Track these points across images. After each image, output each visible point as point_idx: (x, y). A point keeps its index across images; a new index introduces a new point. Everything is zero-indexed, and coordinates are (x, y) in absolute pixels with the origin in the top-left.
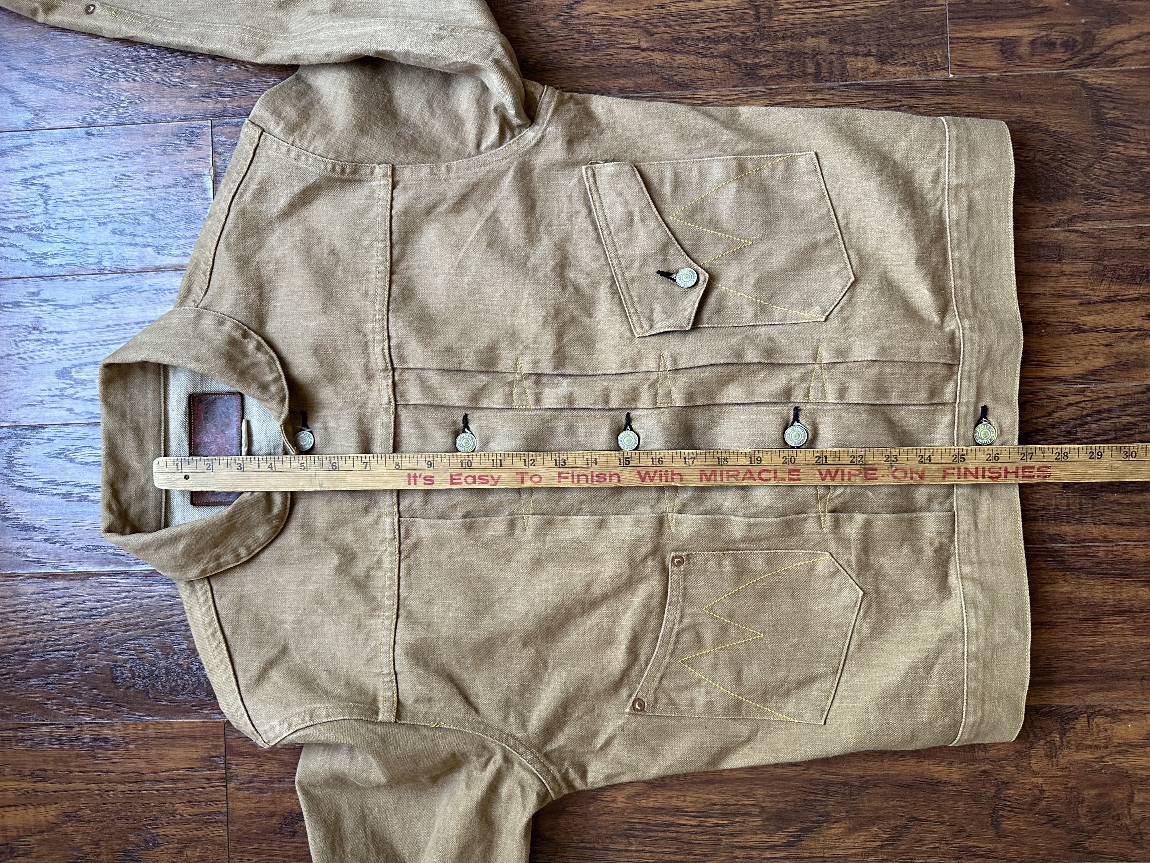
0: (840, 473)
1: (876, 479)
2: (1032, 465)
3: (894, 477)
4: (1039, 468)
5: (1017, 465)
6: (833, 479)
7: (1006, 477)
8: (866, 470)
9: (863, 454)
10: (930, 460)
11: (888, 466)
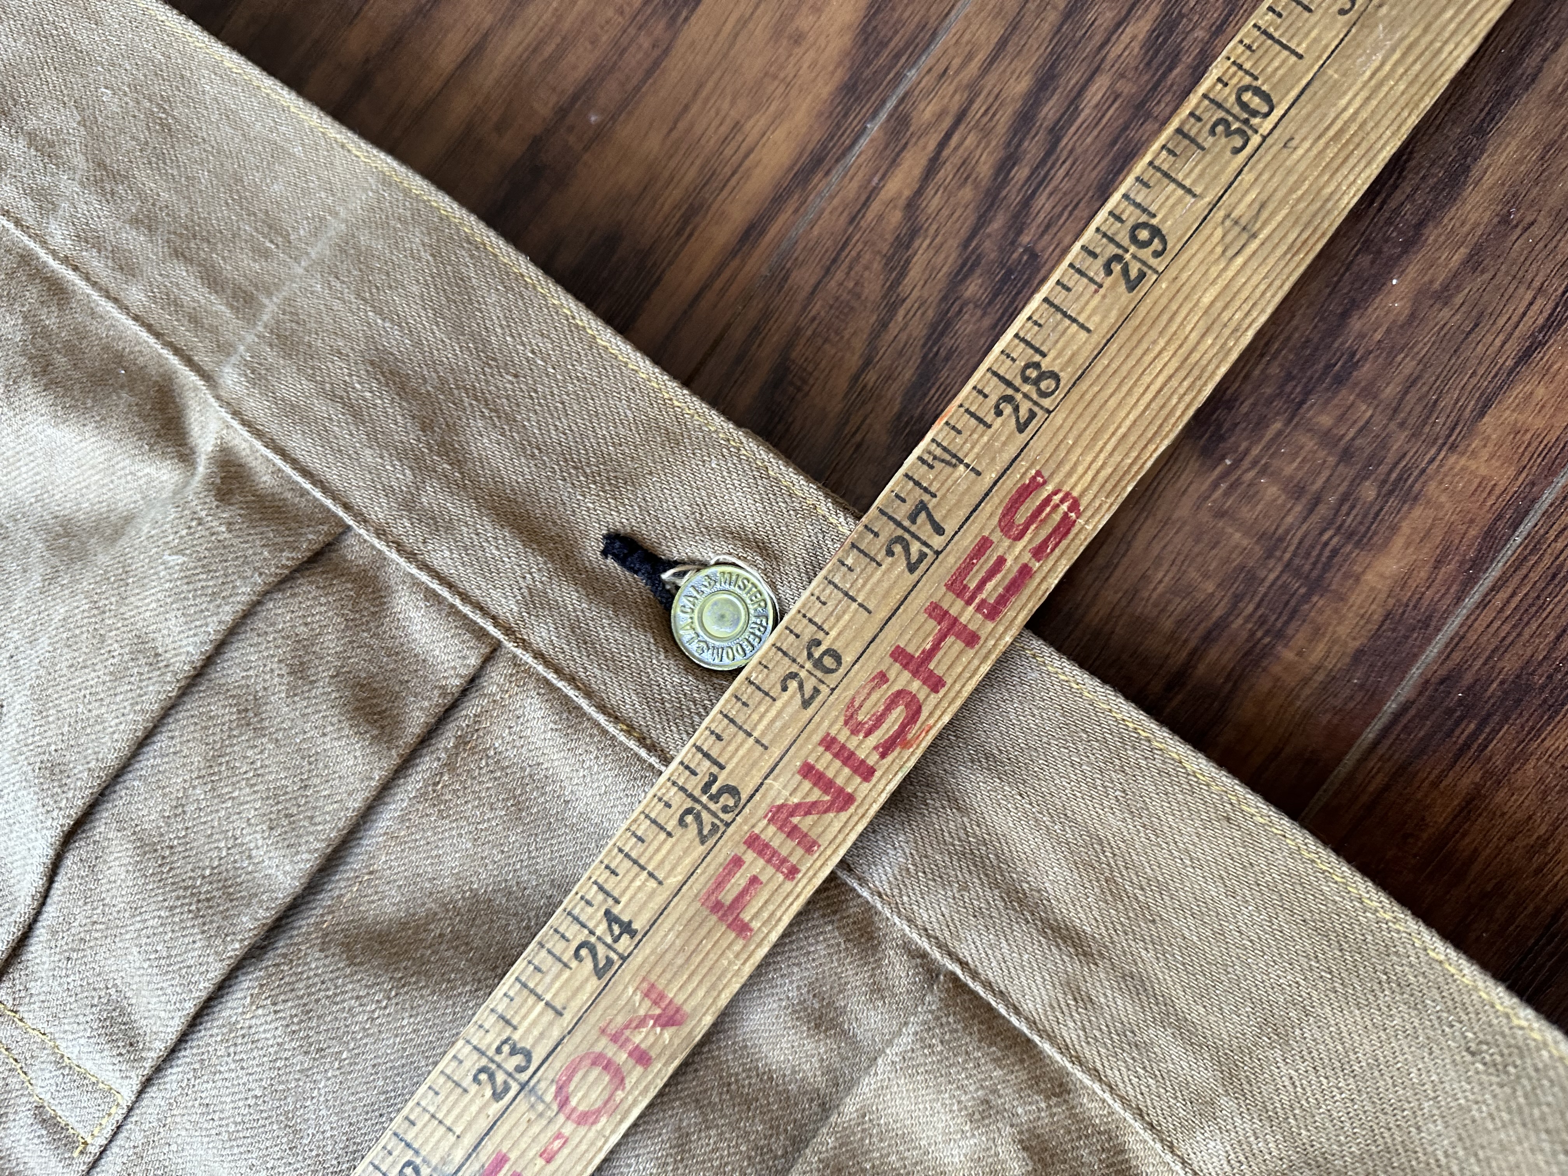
2: (967, 541)
3: (586, 1118)
4: (1006, 524)
5: (920, 600)
7: (935, 684)
9: (401, 1154)
10: (627, 928)
11: (522, 1104)
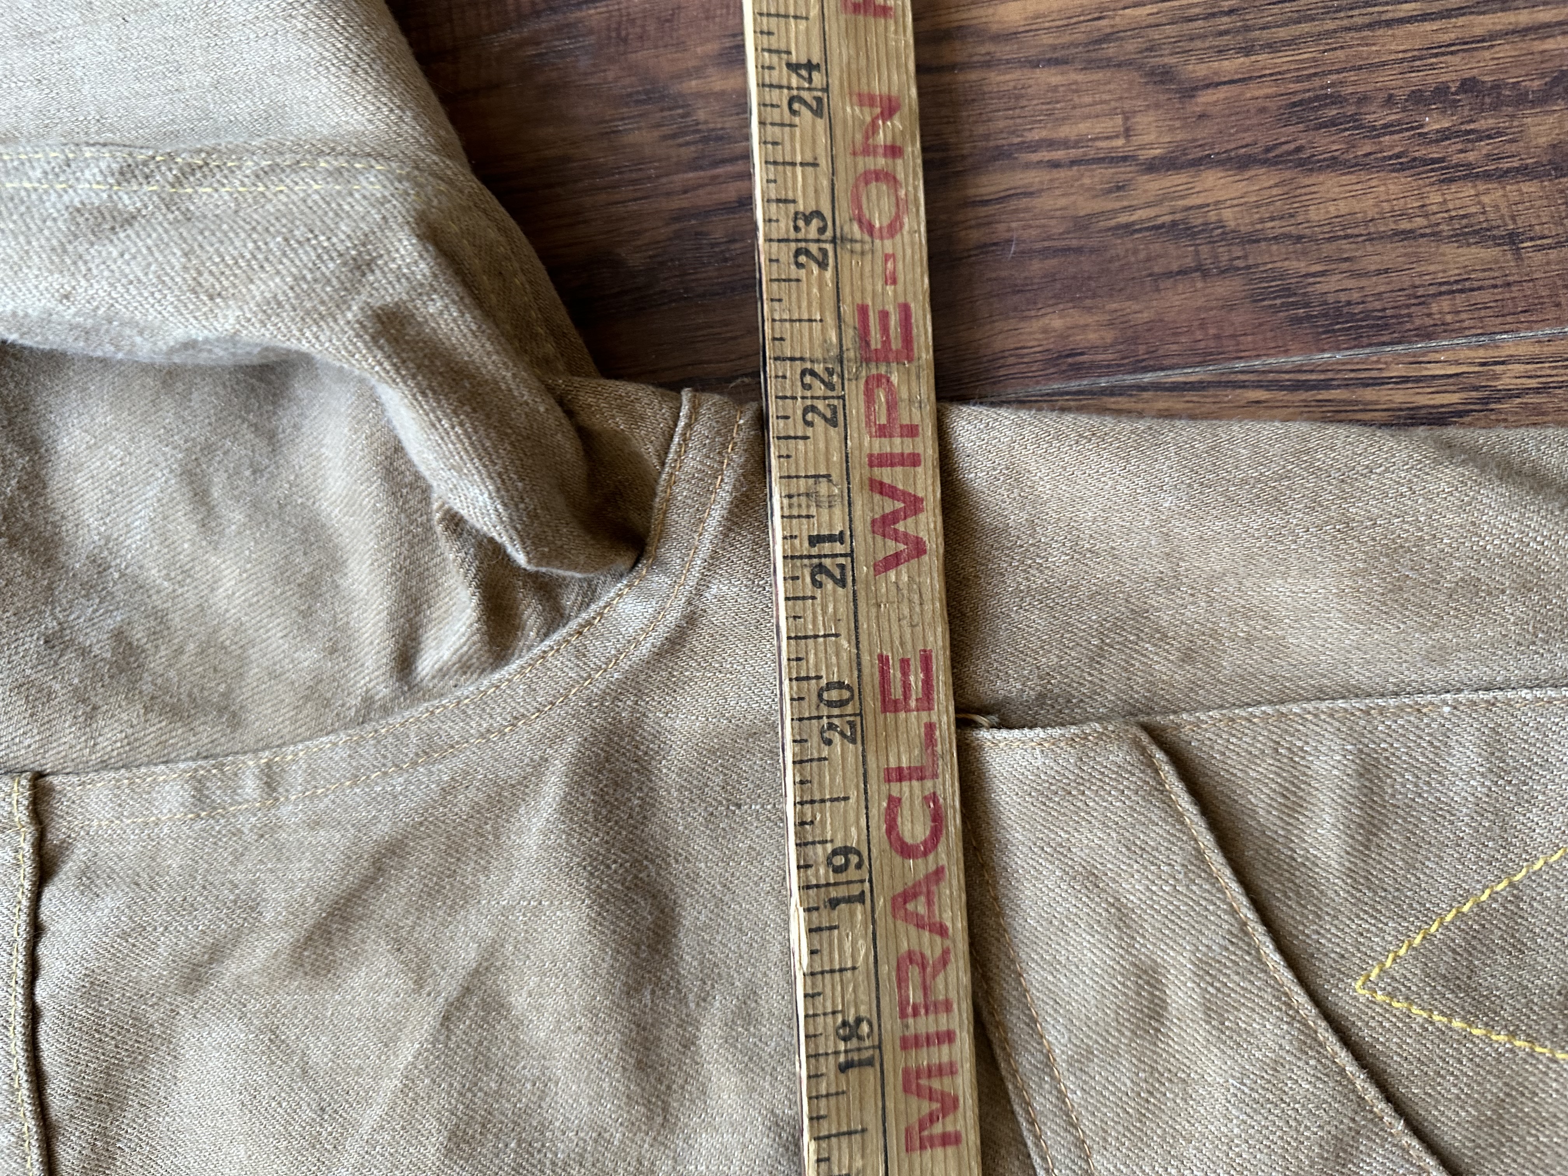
0: (886, 475)
1: (905, 310)
3: (893, 228)
6: (914, 505)
8: (867, 356)
9: (792, 371)
10: (810, 66)
11: (845, 257)
